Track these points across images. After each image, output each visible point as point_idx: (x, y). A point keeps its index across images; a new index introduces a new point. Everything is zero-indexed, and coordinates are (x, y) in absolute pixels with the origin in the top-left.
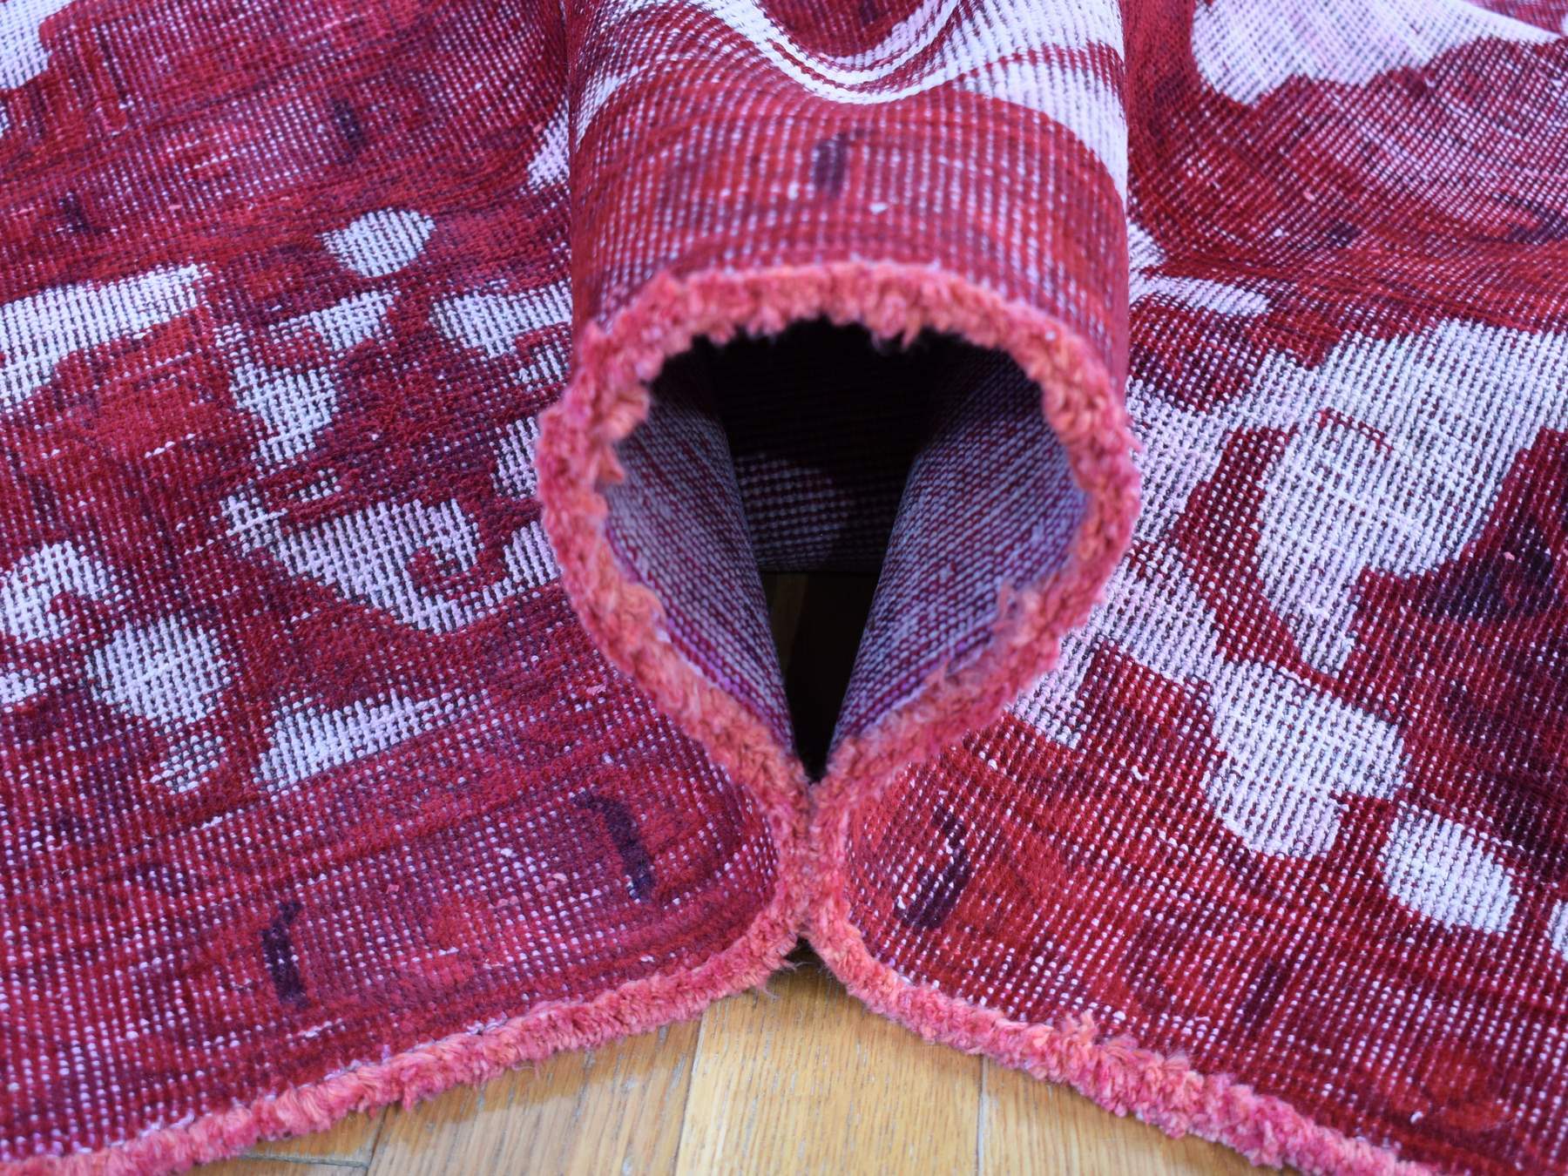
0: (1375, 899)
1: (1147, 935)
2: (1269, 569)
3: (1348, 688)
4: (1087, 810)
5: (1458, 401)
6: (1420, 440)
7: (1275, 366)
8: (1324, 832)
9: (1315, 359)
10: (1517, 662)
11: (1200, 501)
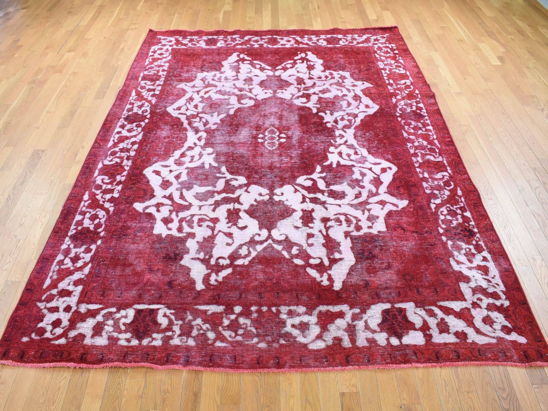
0: (392, 346)
1: (381, 355)
2: (372, 328)
3: (381, 331)
4: (372, 349)
5: (376, 311)
6: (375, 315)
7: (364, 315)
8: (386, 342)
9: (365, 313)
10: (389, 324)
11: (365, 326)
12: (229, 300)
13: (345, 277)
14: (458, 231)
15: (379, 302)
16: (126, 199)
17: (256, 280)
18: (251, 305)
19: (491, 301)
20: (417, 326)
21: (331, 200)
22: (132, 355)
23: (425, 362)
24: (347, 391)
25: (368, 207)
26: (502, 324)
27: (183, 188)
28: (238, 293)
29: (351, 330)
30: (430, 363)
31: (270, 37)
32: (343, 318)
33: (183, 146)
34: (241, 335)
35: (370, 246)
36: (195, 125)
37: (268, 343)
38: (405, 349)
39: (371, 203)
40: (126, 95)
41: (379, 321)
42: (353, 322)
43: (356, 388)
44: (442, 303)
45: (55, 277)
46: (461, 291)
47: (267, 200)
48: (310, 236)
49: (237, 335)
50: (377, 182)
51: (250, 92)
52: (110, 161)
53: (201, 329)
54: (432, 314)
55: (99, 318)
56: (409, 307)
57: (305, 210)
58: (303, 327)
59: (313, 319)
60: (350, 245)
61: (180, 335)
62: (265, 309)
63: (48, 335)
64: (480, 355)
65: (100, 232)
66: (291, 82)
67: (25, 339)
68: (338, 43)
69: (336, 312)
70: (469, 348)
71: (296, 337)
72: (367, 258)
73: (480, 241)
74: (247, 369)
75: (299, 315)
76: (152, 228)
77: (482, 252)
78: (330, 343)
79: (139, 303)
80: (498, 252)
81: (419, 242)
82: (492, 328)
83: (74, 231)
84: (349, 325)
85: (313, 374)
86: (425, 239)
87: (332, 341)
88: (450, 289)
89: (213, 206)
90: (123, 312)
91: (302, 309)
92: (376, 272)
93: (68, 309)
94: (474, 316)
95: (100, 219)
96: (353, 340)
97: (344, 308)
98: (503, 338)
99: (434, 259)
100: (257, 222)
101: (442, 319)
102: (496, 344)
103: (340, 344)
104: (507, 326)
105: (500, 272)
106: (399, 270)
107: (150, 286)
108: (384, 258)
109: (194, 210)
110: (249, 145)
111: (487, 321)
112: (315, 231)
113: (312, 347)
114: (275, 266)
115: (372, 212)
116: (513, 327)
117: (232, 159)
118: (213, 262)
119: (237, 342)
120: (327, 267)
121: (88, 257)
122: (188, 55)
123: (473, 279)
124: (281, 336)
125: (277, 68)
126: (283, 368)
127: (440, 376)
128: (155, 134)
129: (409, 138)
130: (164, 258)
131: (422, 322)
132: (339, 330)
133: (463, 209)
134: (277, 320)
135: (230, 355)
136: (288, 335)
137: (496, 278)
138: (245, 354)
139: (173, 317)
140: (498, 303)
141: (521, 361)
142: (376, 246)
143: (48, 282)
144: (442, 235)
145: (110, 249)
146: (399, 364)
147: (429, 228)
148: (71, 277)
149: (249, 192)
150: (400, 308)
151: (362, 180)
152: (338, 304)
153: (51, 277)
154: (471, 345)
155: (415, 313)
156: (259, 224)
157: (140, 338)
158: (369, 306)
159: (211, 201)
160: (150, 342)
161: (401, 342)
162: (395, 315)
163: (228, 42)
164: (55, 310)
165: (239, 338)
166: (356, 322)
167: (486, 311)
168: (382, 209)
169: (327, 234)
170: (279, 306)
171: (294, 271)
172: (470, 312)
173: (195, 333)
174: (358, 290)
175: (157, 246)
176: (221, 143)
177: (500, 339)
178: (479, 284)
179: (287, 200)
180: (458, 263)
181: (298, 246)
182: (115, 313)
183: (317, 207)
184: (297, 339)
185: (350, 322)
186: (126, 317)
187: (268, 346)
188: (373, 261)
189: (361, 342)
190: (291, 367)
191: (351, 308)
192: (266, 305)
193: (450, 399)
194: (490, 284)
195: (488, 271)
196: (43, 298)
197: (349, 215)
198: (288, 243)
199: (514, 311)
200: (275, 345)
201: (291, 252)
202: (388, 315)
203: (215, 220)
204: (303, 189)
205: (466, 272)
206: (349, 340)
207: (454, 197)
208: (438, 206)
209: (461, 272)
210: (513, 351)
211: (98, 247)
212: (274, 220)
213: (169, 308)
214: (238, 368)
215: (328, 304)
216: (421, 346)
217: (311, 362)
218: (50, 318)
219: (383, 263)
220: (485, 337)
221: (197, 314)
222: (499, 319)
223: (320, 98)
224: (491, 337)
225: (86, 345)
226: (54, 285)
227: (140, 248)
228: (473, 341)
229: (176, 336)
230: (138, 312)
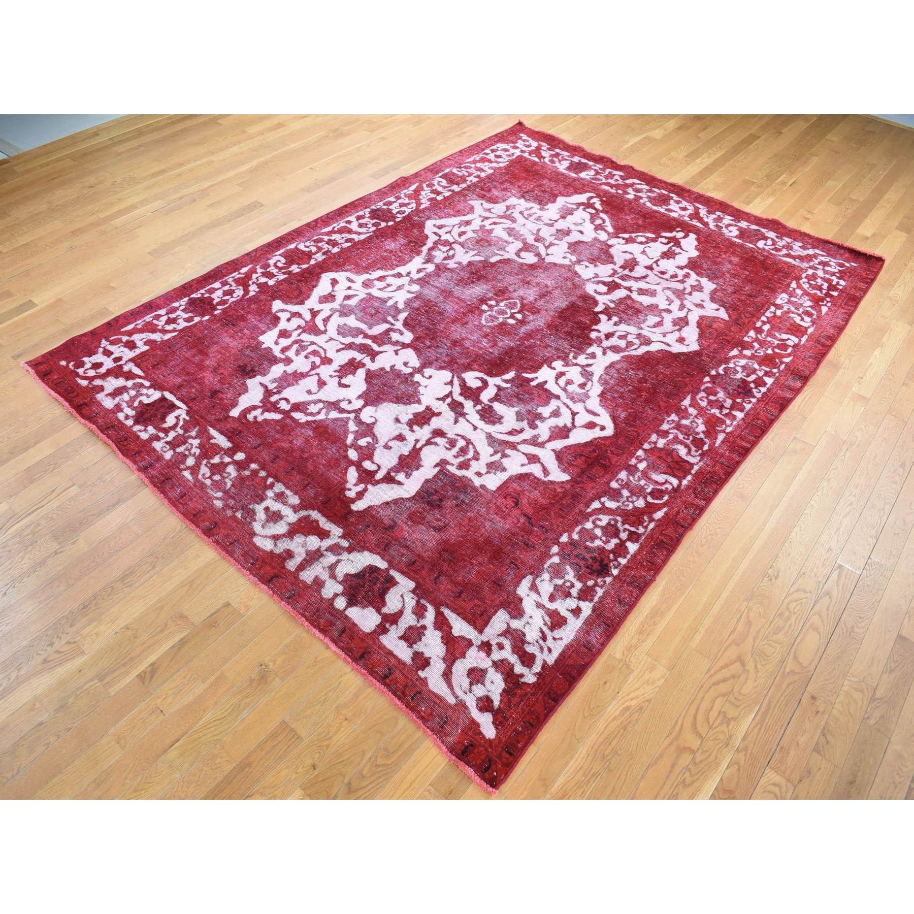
0: (332, 604)
1: (309, 603)
2: (336, 571)
3: (341, 583)
4: (309, 590)
5: (362, 560)
6: (357, 563)
7: (346, 553)
8: (331, 596)
9: (350, 553)
10: (358, 583)
11: (332, 565)
12: (243, 443)
13: (378, 503)
14: (587, 556)
15: (379, 554)
16: (276, 292)
17: (291, 442)
18: (254, 462)
19: (513, 659)
20: (385, 610)
21: (474, 417)
22: (115, 431)
23: (342, 649)
24: (235, 606)
25: (508, 452)
26: (490, 694)
27: (338, 311)
28: (259, 442)
29: (313, 556)
30: (346, 654)
31: (666, 193)
32: (322, 539)
33: (394, 269)
34: (213, 480)
35: (450, 493)
36: (436, 253)
37: (226, 506)
38: (339, 619)
39: (518, 451)
40: (404, 185)
41: (353, 571)
42: (326, 550)
43: (247, 611)
44: (447, 612)
45: (139, 327)
46: (490, 618)
47: (405, 374)
48: (401, 438)
49: (210, 477)
50: (563, 432)
51: (547, 248)
52: (306, 247)
53: (189, 450)
54: (419, 612)
55: (130, 383)
56: (405, 584)
57: (431, 409)
58: (274, 517)
59: (291, 517)
60: (430, 476)
61: (167, 443)
62: (263, 474)
63: (81, 371)
64: (413, 698)
65: (217, 309)
66: (616, 259)
67: (63, 363)
68: (755, 242)
69: (322, 529)
70: (411, 680)
71: (255, 520)
72: (429, 503)
73: (601, 587)
74: (180, 512)
75: (285, 503)
76: (264, 332)
77: (583, 601)
78: (278, 551)
79: (171, 393)
80: (608, 618)
81: (515, 530)
82: (470, 686)
83: (199, 296)
84: (318, 550)
85: (227, 565)
86: (530, 532)
87: (282, 550)
88: (479, 606)
89: (344, 346)
90: (151, 391)
91: (295, 500)
92: (419, 523)
93: (118, 359)
94: (467, 655)
95: (232, 297)
96: (302, 567)
97: (336, 531)
98: (466, 708)
99: (508, 561)
100: (365, 388)
101: (424, 627)
102: (450, 706)
103: (285, 560)
104: (492, 701)
105: (576, 640)
106: (448, 540)
107: (199, 383)
108: (448, 516)
109: (320, 340)
110: (464, 305)
111: (477, 676)
112: (411, 438)
113: (258, 541)
114: (325, 443)
115: (504, 461)
116: (499, 709)
117: (426, 311)
118: (273, 399)
119: (203, 483)
120: (375, 480)
121: (182, 324)
122: (527, 171)
123: (525, 619)
124: (244, 508)
125: (621, 235)
126: (209, 537)
127: (341, 676)
128: (382, 242)
129: (686, 409)
130: (238, 367)
131: (396, 610)
132: (303, 547)
133: (634, 537)
134: (260, 492)
135: (183, 490)
136: (253, 513)
137: (559, 642)
138: (195, 499)
139: (181, 423)
140: (519, 669)
141: (452, 750)
142: (457, 498)
143: (130, 327)
144: (558, 543)
145: (207, 329)
146: (315, 627)
147: (552, 525)
148: (150, 334)
149: (397, 354)
150: (392, 578)
151: (545, 419)
152: (335, 523)
153: (137, 325)
154: (417, 680)
155: (402, 596)
156: (364, 392)
157: (137, 422)
158: (362, 549)
159: (348, 340)
160: (140, 431)
161: (345, 609)
162: (378, 579)
163: (598, 176)
164: (107, 353)
165: (208, 482)
166: (329, 554)
167: (490, 663)
168: (523, 465)
169: (421, 449)
170: (278, 481)
171: (337, 459)
172: (469, 648)
173: (180, 449)
174: (374, 526)
175: (247, 352)
176: (437, 287)
177: (462, 706)
178: (526, 631)
179: (426, 387)
180: (534, 588)
181: (373, 439)
182: (146, 387)
183: (449, 415)
184: (254, 523)
185: (322, 549)
186: (148, 396)
187: (223, 508)
188: (430, 510)
189: (307, 576)
190: (217, 542)
191: (343, 537)
192: (268, 472)
193: (319, 706)
194: (541, 642)
195: (560, 627)
196: (112, 338)
197: (473, 445)
198: (368, 429)
199: (526, 694)
200: (229, 513)
201: (358, 440)
202: (370, 573)
203: (327, 361)
204: (460, 385)
205: (528, 605)
206: (299, 563)
207: (643, 514)
208: (604, 510)
209: (521, 600)
210: (460, 731)
211: (201, 322)
212: (384, 398)
213: (188, 413)
214: (175, 506)
215: (324, 515)
216: (361, 630)
217: (238, 552)
218: (99, 358)
219: (440, 520)
220: (446, 686)
221: (203, 434)
222: (495, 686)
223: (629, 297)
224: (454, 694)
225: (95, 399)
226: (130, 333)
227: (231, 345)
228: (426, 678)
229: (164, 440)
230: (163, 399)
